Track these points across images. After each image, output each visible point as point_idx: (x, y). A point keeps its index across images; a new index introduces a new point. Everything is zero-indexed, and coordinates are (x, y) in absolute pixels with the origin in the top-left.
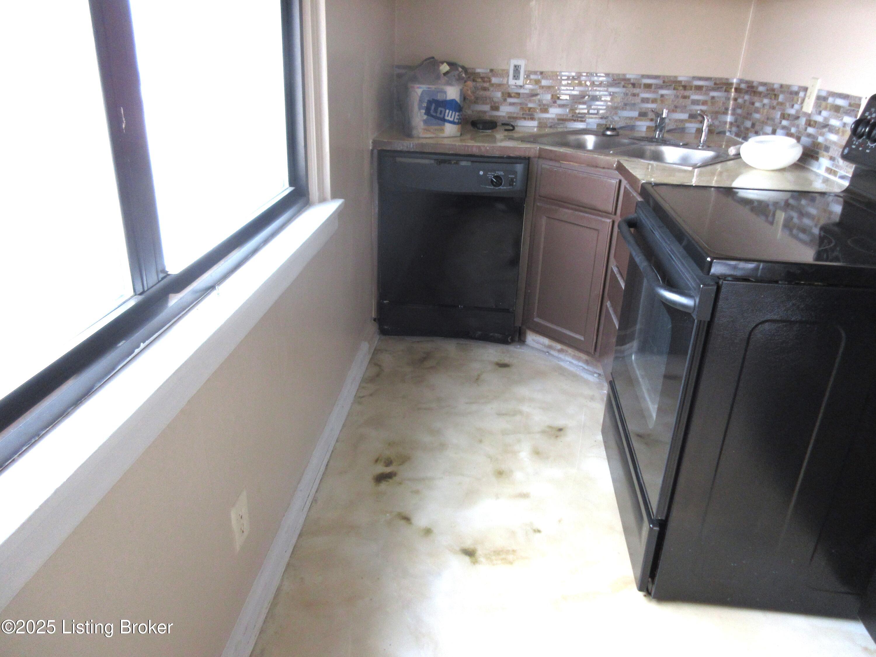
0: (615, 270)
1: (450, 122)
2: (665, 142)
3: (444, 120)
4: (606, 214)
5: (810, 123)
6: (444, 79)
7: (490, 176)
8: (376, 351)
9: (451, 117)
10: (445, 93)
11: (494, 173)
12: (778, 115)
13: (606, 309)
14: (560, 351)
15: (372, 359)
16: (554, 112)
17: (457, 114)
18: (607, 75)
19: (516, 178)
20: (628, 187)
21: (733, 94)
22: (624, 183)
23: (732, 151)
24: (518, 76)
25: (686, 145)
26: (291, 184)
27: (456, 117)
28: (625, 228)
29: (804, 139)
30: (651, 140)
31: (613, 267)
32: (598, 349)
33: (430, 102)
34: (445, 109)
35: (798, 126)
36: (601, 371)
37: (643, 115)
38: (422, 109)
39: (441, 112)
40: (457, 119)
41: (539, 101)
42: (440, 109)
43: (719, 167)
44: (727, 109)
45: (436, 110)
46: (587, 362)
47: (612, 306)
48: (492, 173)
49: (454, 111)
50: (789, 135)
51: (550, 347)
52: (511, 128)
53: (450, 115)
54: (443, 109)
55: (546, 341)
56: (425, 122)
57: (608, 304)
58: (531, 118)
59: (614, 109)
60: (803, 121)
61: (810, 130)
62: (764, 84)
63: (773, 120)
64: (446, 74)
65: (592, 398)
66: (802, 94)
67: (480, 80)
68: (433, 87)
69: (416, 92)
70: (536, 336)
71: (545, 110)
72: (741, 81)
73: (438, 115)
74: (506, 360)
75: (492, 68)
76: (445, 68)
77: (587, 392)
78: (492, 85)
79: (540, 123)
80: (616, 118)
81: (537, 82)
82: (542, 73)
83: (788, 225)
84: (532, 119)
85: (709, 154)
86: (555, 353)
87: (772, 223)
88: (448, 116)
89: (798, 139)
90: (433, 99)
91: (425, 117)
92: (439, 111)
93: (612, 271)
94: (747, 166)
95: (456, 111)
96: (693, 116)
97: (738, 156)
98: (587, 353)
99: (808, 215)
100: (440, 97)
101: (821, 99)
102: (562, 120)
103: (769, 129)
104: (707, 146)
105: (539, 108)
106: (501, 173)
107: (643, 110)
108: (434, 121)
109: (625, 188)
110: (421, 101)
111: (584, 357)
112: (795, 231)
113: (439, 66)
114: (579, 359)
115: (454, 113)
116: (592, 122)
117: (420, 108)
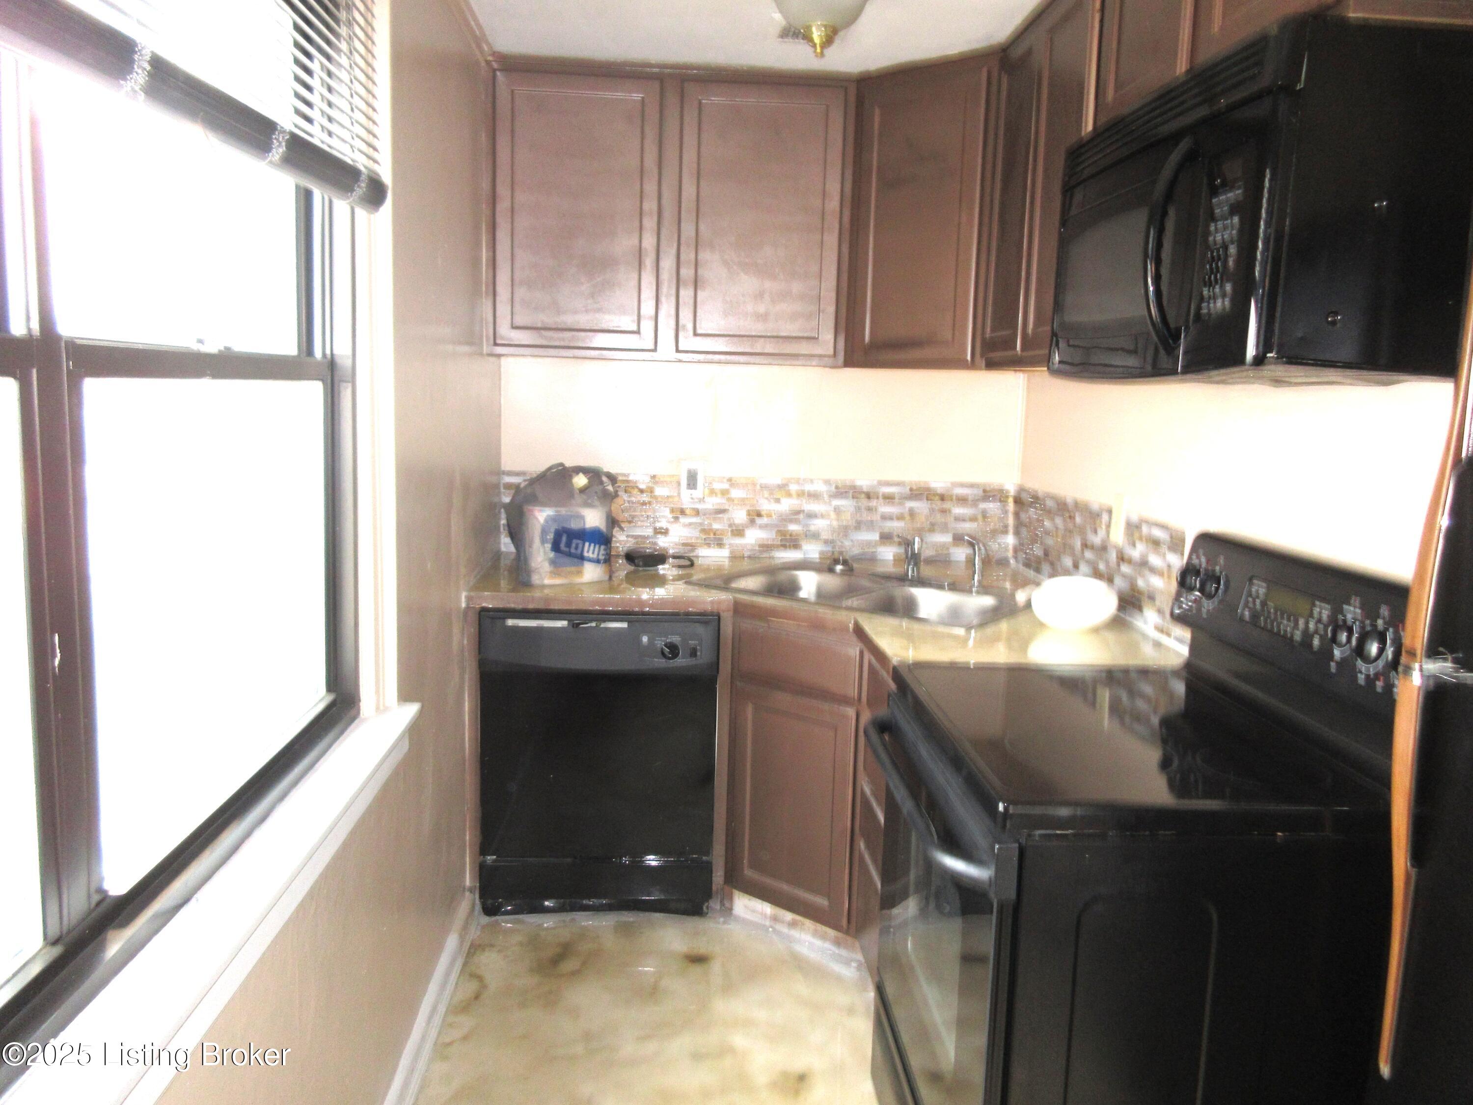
0: (867, 790)
1: (590, 560)
2: (922, 582)
3: (582, 558)
4: (845, 700)
5: (1122, 558)
6: (579, 499)
7: (660, 643)
8: (474, 950)
9: (593, 553)
10: (582, 518)
11: (665, 639)
12: (1078, 543)
13: (859, 856)
14: (793, 924)
15: (465, 964)
16: (753, 537)
17: (603, 547)
18: (827, 482)
19: (700, 644)
20: (874, 661)
21: (1011, 506)
22: (867, 656)
23: (1021, 597)
24: (694, 485)
25: (954, 587)
26: (330, 688)
27: (602, 552)
28: (875, 737)
29: (1118, 581)
30: (903, 579)
31: (863, 783)
32: (854, 920)
33: (558, 535)
34: (583, 540)
35: (1107, 563)
36: (860, 957)
37: (886, 538)
38: (547, 543)
39: (577, 545)
40: (603, 555)
41: (729, 519)
42: (575, 542)
43: (1004, 626)
44: (1006, 526)
45: (568, 545)
46: (837, 943)
47: (868, 846)
48: (663, 639)
49: (598, 544)
50: (1097, 574)
51: (775, 919)
52: (688, 563)
53: (590, 551)
54: (579, 541)
55: (767, 908)
56: (553, 562)
57: (862, 845)
58: (718, 544)
59: (845, 530)
60: (1113, 556)
61: (1125, 569)
62: (1053, 498)
63: (1072, 548)
64: (583, 490)
65: (851, 1011)
66: (1105, 517)
67: (635, 492)
68: (563, 511)
69: (537, 519)
70: (749, 900)
71: (738, 532)
72: (1021, 490)
73: (573, 550)
74: (702, 948)
75: (653, 473)
76: (580, 481)
77: (844, 999)
78: (656, 497)
79: (731, 552)
80: (847, 543)
81: (724, 492)
82: (730, 480)
83: (1115, 709)
84: (720, 545)
85: (988, 601)
86: (785, 930)
87: (1093, 704)
88: (588, 552)
89: (1110, 580)
90: (563, 528)
91: (552, 555)
92: (574, 545)
93: (863, 793)
94: (1042, 625)
95: (600, 544)
96: (958, 539)
97: (1028, 605)
98: (836, 927)
99: (1142, 696)
100: (574, 525)
101: (1133, 529)
102: (766, 547)
103: (1068, 562)
104: (985, 590)
105: (730, 529)
106: (676, 639)
107: (886, 530)
108: (567, 560)
109: (870, 665)
110: (544, 532)
111: (831, 932)
112: (1127, 719)
113: (571, 477)
114: (823, 937)
115: (597, 546)
116: (812, 551)
117: (543, 541)
